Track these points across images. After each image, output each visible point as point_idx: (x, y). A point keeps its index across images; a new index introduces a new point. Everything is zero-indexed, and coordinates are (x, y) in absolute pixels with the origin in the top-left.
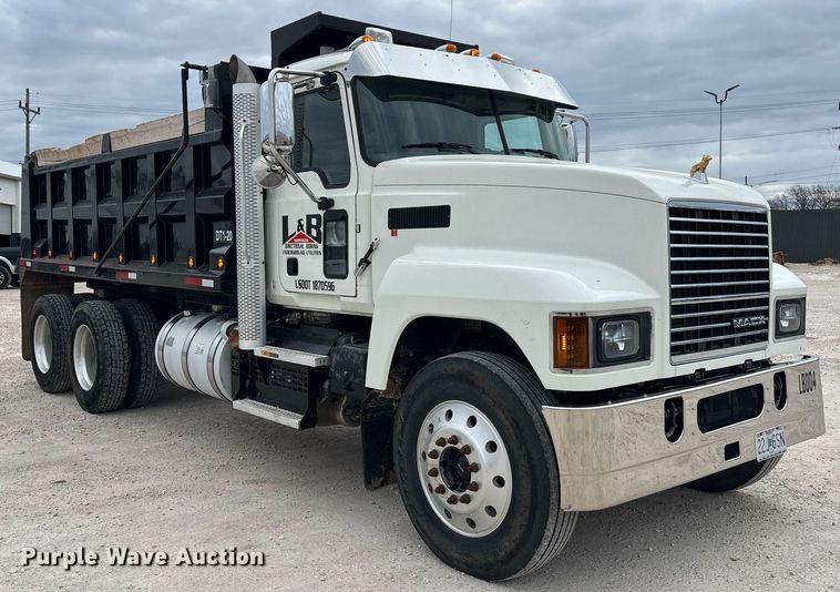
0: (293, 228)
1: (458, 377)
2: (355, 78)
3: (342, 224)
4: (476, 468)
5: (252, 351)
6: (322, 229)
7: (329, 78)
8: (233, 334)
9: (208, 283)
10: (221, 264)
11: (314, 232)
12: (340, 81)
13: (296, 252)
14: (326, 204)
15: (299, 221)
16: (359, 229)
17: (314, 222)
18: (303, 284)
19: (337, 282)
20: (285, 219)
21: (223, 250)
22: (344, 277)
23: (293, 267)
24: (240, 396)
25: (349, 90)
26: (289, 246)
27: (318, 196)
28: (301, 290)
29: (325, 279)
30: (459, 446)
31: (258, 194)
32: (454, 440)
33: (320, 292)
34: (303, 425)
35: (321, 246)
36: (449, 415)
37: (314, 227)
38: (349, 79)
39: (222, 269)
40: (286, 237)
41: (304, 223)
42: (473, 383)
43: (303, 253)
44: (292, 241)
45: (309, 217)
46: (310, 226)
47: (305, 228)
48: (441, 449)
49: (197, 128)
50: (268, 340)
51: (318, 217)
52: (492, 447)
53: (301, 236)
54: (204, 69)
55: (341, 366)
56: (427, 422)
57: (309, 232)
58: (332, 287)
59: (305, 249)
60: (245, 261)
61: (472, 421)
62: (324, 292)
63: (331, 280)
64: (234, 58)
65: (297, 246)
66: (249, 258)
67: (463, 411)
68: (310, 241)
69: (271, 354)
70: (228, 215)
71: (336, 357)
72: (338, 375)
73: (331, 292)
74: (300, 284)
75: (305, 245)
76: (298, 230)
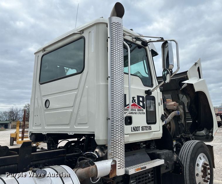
11: (141, 104)
13: (131, 113)
15: (133, 98)
16: (159, 104)
17: (141, 99)
18: (136, 129)
19: (152, 126)
22: (155, 123)
23: (129, 121)
28: (135, 132)
29: (147, 125)
33: (145, 131)
35: (145, 111)
37: (141, 102)
41: (136, 99)
43: (136, 113)
46: (139, 101)
47: (136, 101)
51: (143, 97)
53: (135, 105)
57: (139, 104)
58: (150, 128)
59: (137, 112)
62: (147, 131)
63: (150, 125)
68: (139, 108)
73: (150, 131)
74: (134, 129)
75: (137, 109)
76: (133, 102)
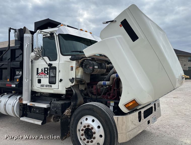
0: (40, 71)
1: (90, 109)
2: (59, 34)
3: (54, 70)
4: (95, 133)
5: (27, 104)
6: (48, 71)
7: (52, 34)
8: (21, 99)
9: (14, 86)
10: (18, 80)
11: (46, 72)
12: (55, 35)
13: (40, 77)
14: (50, 65)
15: (42, 69)
16: (59, 71)
17: (46, 69)
18: (42, 86)
19: (53, 85)
20: (38, 69)
21: (19, 77)
22: (55, 83)
23: (39, 81)
24: (22, 116)
25: (57, 37)
26: (38, 76)
27: (48, 63)
28: (42, 87)
29: (49, 84)
30: (90, 128)
31: (30, 62)
32: (89, 126)
33: (48, 88)
34: (42, 124)
35: (48, 76)
36: (87, 119)
37: (46, 71)
38: (57, 35)
39: (18, 82)
40: (38, 73)
41: (43, 70)
42: (94, 111)
43: (43, 78)
44: (40, 74)
45: (45, 68)
46: (45, 71)
47: (43, 71)
48: (84, 129)
49: (12, 45)
50: (31, 101)
52: (99, 127)
53: (42, 73)
54: (15, 30)
55: (54, 107)
56: (80, 121)
57: (45, 72)
58: (51, 86)
59: (43, 77)
60: (26, 80)
61: (93, 121)
62: (49, 88)
63: (51, 85)
64: (25, 27)
65: (41, 76)
66: (27, 79)
67: (90, 118)
68: (45, 74)
69: (33, 105)
70: (21, 68)
71: (52, 105)
72: (53, 110)
73: (51, 88)
74: (41, 86)
75: (43, 75)
76: (41, 72)
